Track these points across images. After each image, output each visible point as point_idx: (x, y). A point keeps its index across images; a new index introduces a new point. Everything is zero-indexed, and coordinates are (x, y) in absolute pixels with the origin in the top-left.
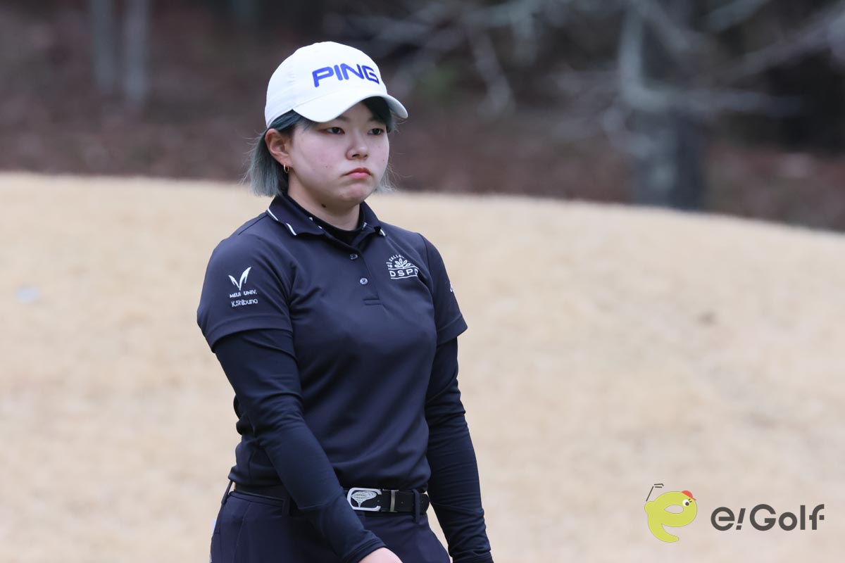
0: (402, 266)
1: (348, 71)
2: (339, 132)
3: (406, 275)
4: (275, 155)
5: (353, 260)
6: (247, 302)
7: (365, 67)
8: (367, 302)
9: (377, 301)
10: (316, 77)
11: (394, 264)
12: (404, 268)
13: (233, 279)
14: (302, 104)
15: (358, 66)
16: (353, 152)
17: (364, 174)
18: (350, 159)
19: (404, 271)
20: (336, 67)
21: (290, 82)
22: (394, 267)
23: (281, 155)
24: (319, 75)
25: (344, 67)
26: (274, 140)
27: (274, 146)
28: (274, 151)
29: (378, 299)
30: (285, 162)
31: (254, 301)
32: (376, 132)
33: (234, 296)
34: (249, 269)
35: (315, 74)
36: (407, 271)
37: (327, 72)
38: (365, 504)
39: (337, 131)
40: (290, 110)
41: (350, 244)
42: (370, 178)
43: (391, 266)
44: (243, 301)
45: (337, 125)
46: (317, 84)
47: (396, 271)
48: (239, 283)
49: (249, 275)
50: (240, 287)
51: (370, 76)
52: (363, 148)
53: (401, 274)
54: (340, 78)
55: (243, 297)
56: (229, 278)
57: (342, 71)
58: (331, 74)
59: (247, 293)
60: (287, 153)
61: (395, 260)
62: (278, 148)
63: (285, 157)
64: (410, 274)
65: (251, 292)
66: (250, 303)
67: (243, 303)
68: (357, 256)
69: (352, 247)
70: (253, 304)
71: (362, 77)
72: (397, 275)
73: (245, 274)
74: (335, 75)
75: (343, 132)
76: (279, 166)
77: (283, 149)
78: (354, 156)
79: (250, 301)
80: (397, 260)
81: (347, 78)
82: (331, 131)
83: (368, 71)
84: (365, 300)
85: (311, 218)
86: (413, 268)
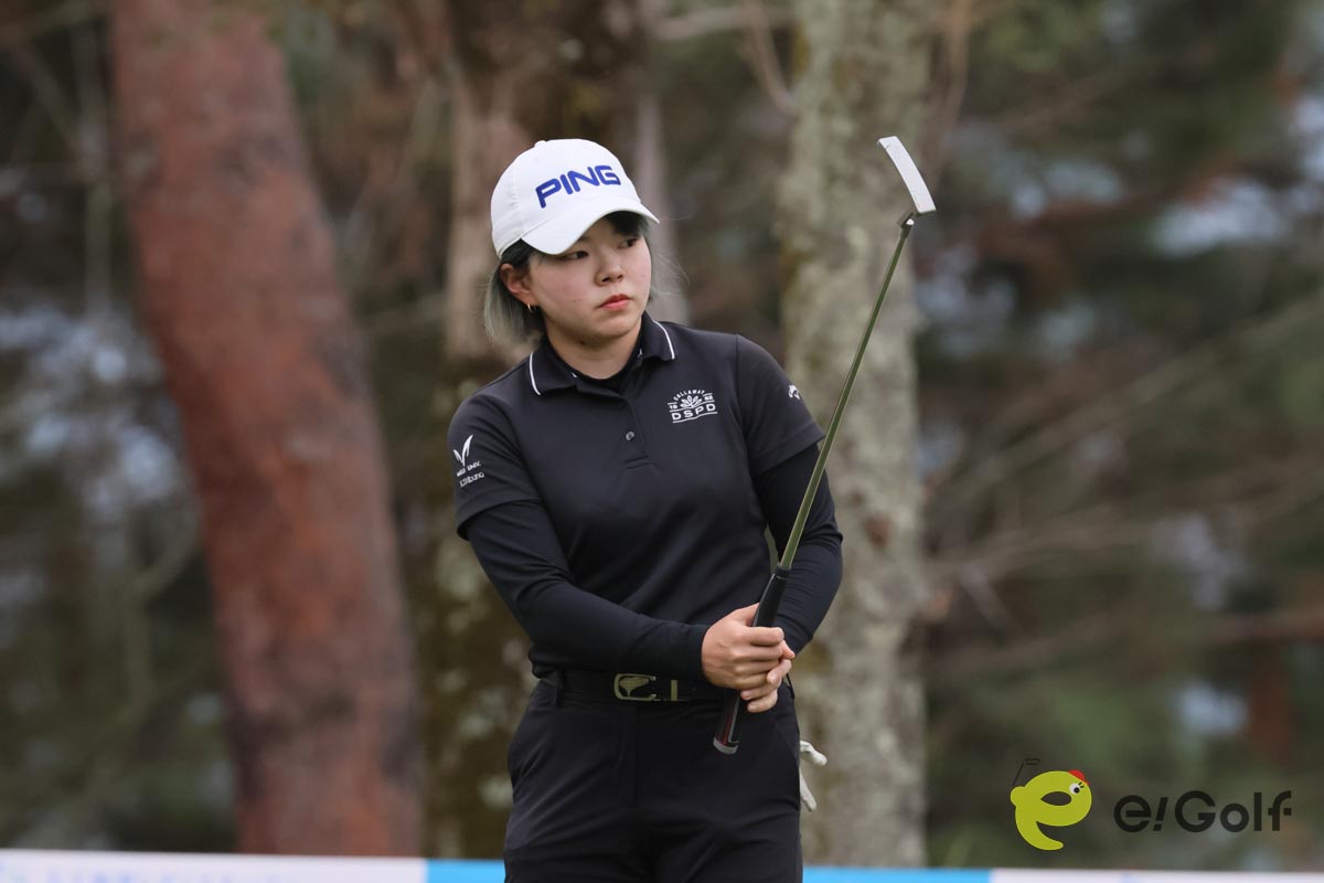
1: (578, 180)
2: (584, 256)
3: (695, 415)
4: (517, 294)
6: (473, 478)
8: (628, 465)
9: (646, 461)
10: (543, 195)
12: (692, 407)
13: (456, 453)
14: (529, 232)
15: (590, 169)
16: (603, 276)
17: (622, 303)
18: (600, 286)
19: (693, 411)
20: (563, 177)
21: (513, 204)
22: (679, 407)
23: (523, 293)
24: (544, 191)
25: (573, 175)
26: (511, 276)
28: (514, 288)
29: (646, 457)
30: (529, 301)
31: (480, 475)
32: (631, 243)
33: (460, 474)
34: (470, 438)
35: (539, 190)
36: (696, 410)
37: (553, 186)
38: (635, 692)
39: (582, 255)
42: (631, 305)
43: (675, 407)
44: (469, 477)
45: (578, 249)
46: (543, 205)
47: (682, 413)
48: (461, 455)
49: (470, 446)
50: (463, 462)
51: (607, 179)
52: (616, 269)
53: (688, 414)
54: (570, 192)
55: (469, 474)
56: (452, 451)
57: (570, 182)
58: (558, 188)
59: (470, 468)
60: (528, 289)
61: (682, 398)
62: (518, 285)
63: (528, 294)
64: (700, 413)
65: (475, 465)
66: (476, 478)
67: (469, 480)
70: (479, 479)
71: (597, 184)
72: (683, 417)
73: (467, 445)
74: (563, 189)
75: (588, 255)
77: (524, 286)
78: (604, 281)
79: (476, 476)
80: (685, 397)
81: (578, 189)
82: (575, 256)
83: (603, 172)
84: (628, 462)
86: (704, 406)
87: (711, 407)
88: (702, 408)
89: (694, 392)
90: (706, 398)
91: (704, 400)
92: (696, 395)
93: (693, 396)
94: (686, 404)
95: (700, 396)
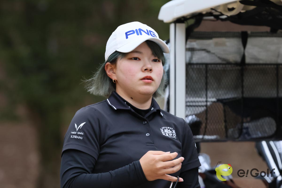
0: (168, 132)
1: (142, 32)
2: (138, 59)
3: (169, 136)
4: (109, 75)
5: (145, 124)
6: (78, 137)
7: (150, 31)
8: (148, 144)
9: (153, 144)
10: (127, 35)
11: (164, 130)
12: (168, 133)
13: (76, 125)
14: (120, 47)
15: (147, 30)
16: (145, 68)
17: (150, 81)
18: (143, 72)
19: (169, 134)
20: (136, 30)
21: (115, 38)
23: (112, 75)
24: (128, 34)
25: (140, 30)
26: (109, 68)
27: (109, 72)
29: (153, 143)
30: (114, 78)
31: (81, 138)
33: (73, 133)
34: (85, 123)
35: (126, 33)
36: (170, 134)
37: (132, 32)
40: (115, 51)
41: (144, 117)
43: (163, 131)
44: (76, 136)
45: (136, 56)
46: (127, 38)
47: (165, 133)
48: (78, 128)
49: (83, 126)
50: (77, 130)
51: (153, 35)
52: (149, 66)
54: (138, 34)
55: (77, 135)
56: (75, 124)
57: (139, 32)
58: (134, 33)
59: (79, 133)
60: (115, 73)
62: (111, 72)
63: (114, 76)
64: (171, 136)
65: (81, 133)
66: (79, 138)
67: (76, 137)
68: (146, 122)
69: (145, 118)
70: (80, 139)
71: (149, 35)
73: (82, 125)
74: (136, 33)
75: (140, 59)
76: (111, 80)
77: (113, 72)
78: (145, 70)
79: (79, 137)
80: (166, 129)
81: (141, 34)
82: (133, 59)
83: (152, 33)
85: (125, 103)
86: (173, 134)
87: (175, 135)
88: (172, 135)
89: (169, 128)
90: (173, 131)
91: (172, 132)
92: (169, 129)
93: (168, 129)
94: (166, 131)
95: (171, 130)
